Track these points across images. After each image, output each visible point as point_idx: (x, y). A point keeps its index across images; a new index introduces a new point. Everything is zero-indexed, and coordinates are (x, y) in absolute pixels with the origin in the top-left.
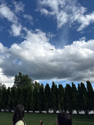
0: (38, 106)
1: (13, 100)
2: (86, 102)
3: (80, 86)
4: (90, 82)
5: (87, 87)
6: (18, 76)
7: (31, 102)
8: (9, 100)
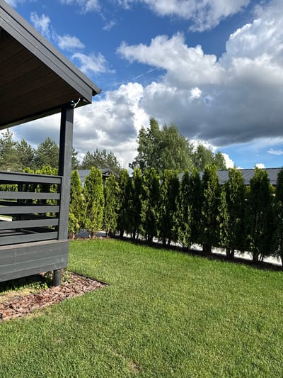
0: (249, 241)
1: (155, 210)
6: (148, 130)
7: (221, 225)
8: (144, 211)
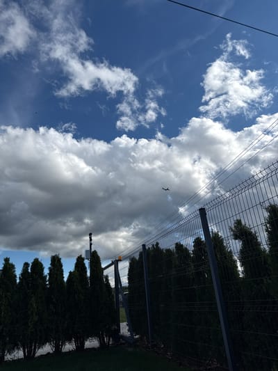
2: (36, 318)
3: (29, 271)
4: (59, 260)
5: (50, 274)
